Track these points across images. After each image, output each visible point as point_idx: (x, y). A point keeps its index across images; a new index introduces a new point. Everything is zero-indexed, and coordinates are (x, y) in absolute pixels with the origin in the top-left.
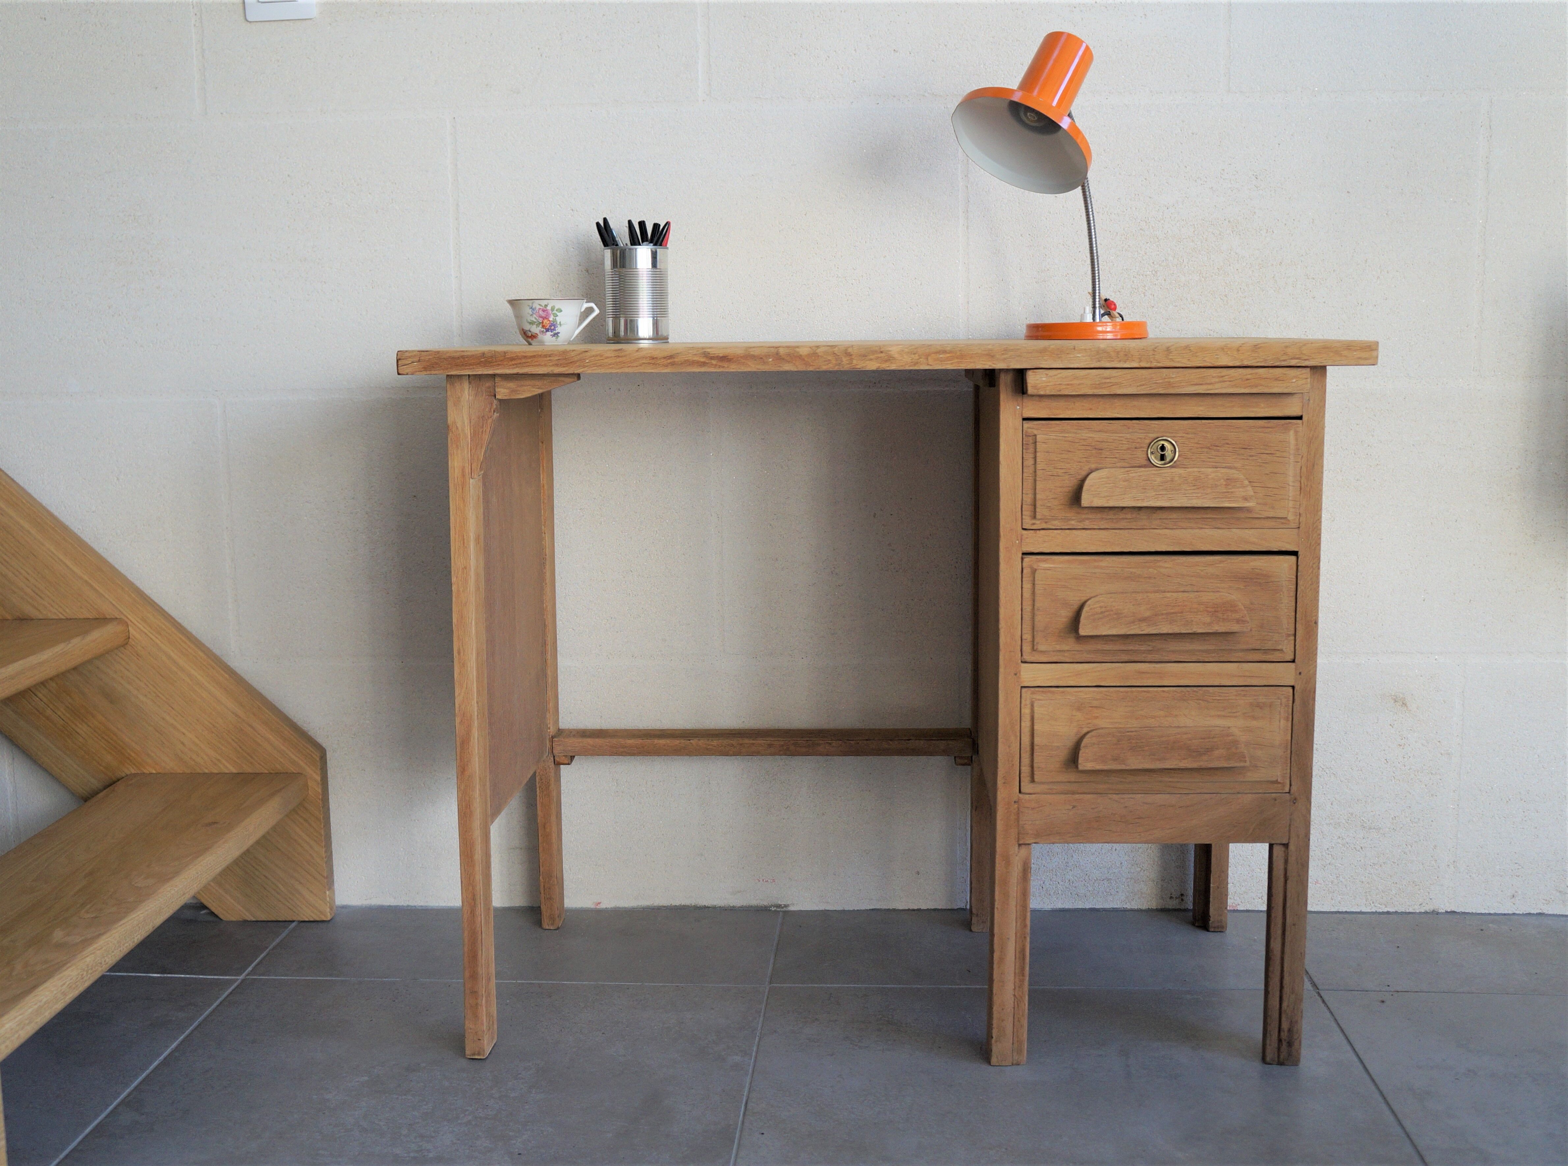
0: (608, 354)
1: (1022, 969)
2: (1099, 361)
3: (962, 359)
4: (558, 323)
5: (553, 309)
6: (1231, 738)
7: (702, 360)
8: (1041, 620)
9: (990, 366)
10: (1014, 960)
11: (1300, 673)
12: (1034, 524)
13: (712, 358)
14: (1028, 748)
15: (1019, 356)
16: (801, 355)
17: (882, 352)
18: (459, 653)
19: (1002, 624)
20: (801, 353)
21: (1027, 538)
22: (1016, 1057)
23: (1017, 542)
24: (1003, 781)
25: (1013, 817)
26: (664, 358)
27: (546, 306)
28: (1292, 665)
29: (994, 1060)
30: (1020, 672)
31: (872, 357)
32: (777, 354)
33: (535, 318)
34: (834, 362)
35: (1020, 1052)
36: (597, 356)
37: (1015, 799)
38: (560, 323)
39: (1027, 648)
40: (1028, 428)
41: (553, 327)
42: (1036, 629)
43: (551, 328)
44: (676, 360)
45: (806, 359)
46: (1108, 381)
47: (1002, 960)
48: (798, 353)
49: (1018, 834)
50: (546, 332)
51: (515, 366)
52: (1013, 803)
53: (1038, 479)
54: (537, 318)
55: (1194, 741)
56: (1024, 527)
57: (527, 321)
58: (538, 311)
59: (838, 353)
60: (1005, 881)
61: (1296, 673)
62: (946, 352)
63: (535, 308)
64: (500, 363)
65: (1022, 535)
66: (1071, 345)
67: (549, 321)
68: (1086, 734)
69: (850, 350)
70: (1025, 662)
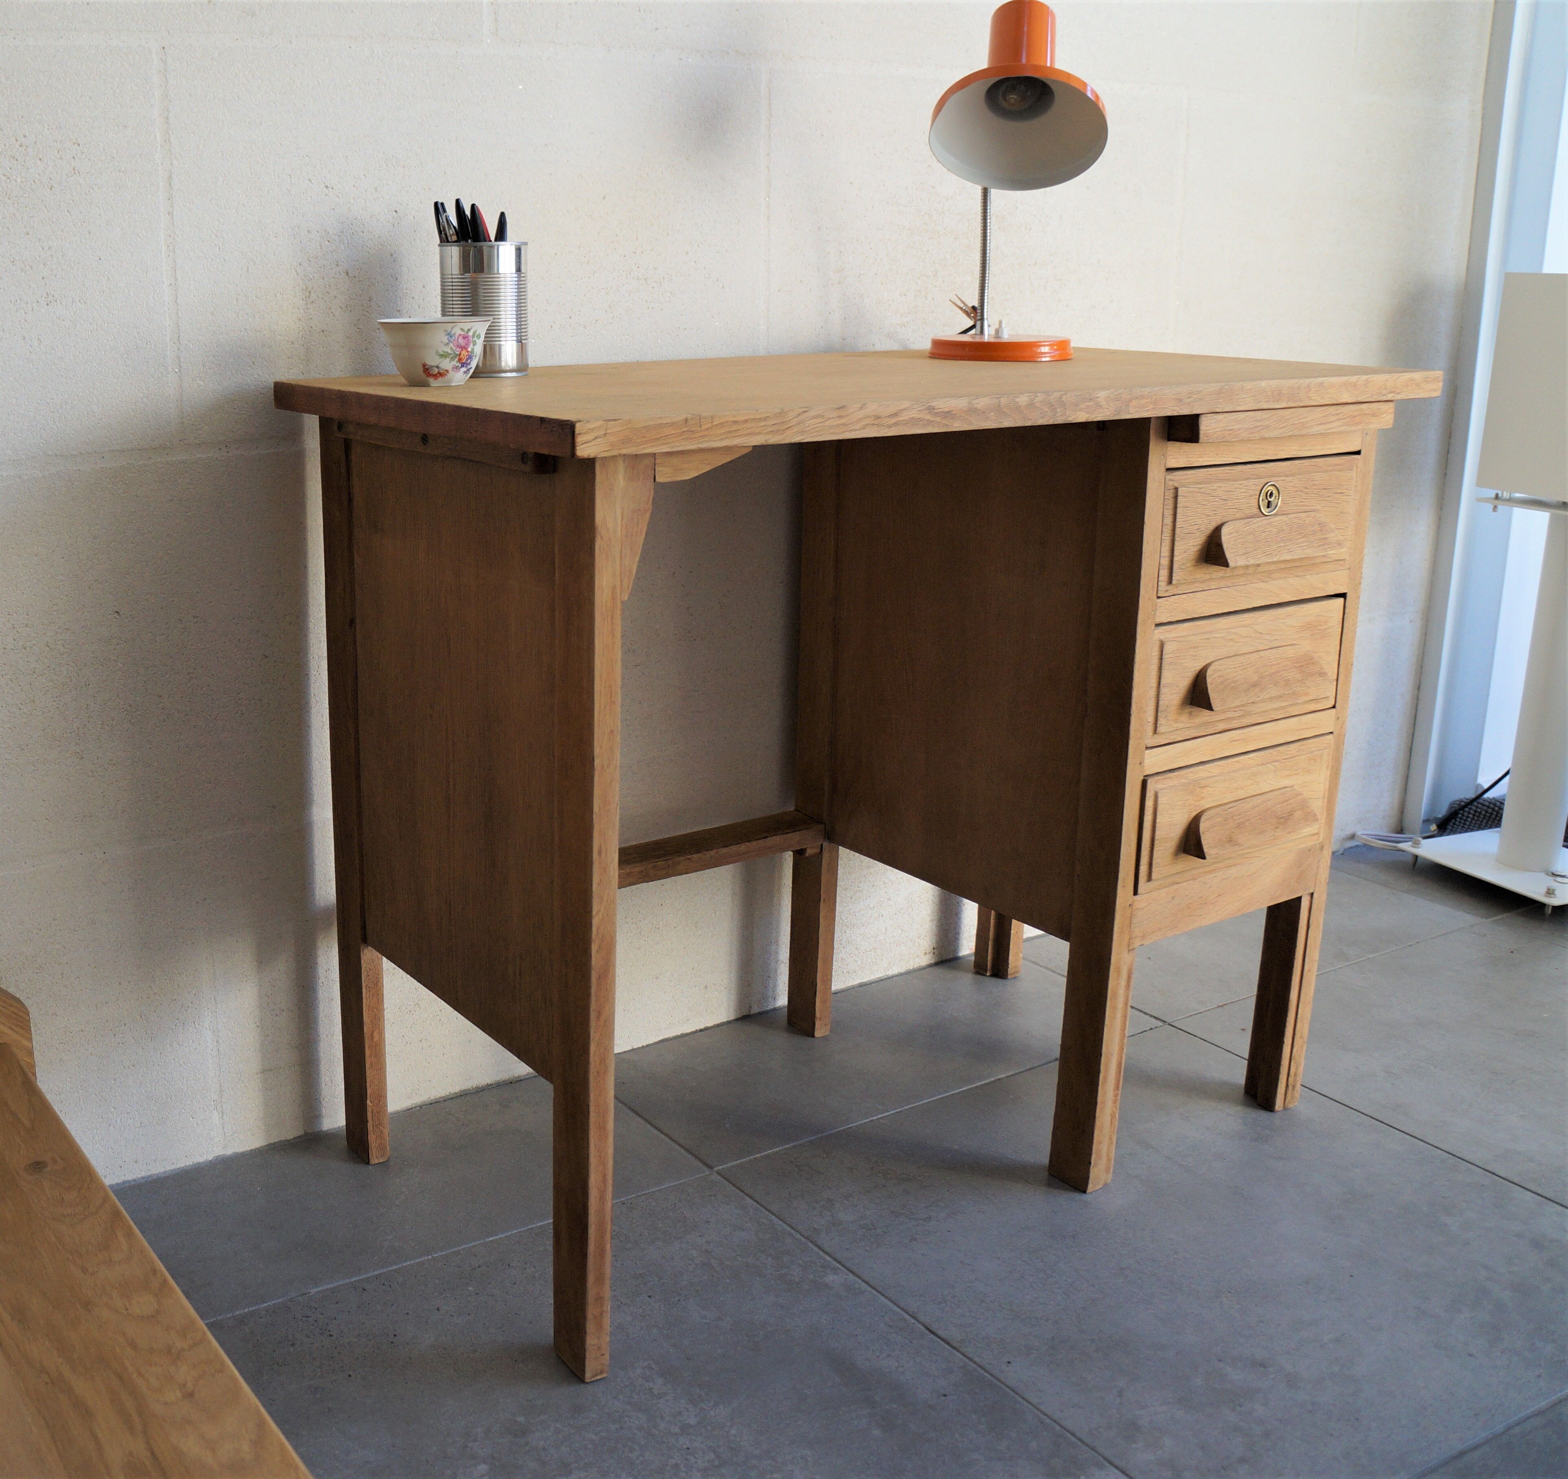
1: (1118, 1081)
3: (1156, 404)
4: (474, 354)
5: (473, 335)
6: (1300, 797)
8: (1165, 698)
11: (1338, 718)
12: (1167, 590)
13: (936, 414)
14: (1148, 844)
18: (600, 853)
19: (1135, 709)
21: (1160, 607)
22: (1105, 1176)
23: (1152, 612)
24: (1122, 888)
25: (1127, 922)
27: (469, 330)
28: (1334, 710)
29: (1089, 1191)
30: (1144, 760)
33: (451, 348)
34: (1049, 414)
35: (1108, 1171)
37: (1132, 902)
39: (1151, 733)
40: (1171, 480)
41: (469, 361)
42: (1160, 709)
43: (467, 362)
44: (900, 419)
45: (1024, 411)
46: (1259, 424)
48: (1017, 403)
49: (1129, 939)
50: (461, 367)
52: (1129, 907)
53: (1177, 539)
54: (454, 348)
55: (1277, 806)
56: (1159, 595)
57: (437, 352)
58: (458, 339)
59: (1053, 403)
60: (1115, 994)
61: (1336, 718)
62: (1145, 397)
63: (455, 334)
64: (706, 432)
65: (1157, 605)
66: (1239, 385)
67: (468, 351)
68: (1196, 819)
69: (1064, 398)
70: (1148, 748)
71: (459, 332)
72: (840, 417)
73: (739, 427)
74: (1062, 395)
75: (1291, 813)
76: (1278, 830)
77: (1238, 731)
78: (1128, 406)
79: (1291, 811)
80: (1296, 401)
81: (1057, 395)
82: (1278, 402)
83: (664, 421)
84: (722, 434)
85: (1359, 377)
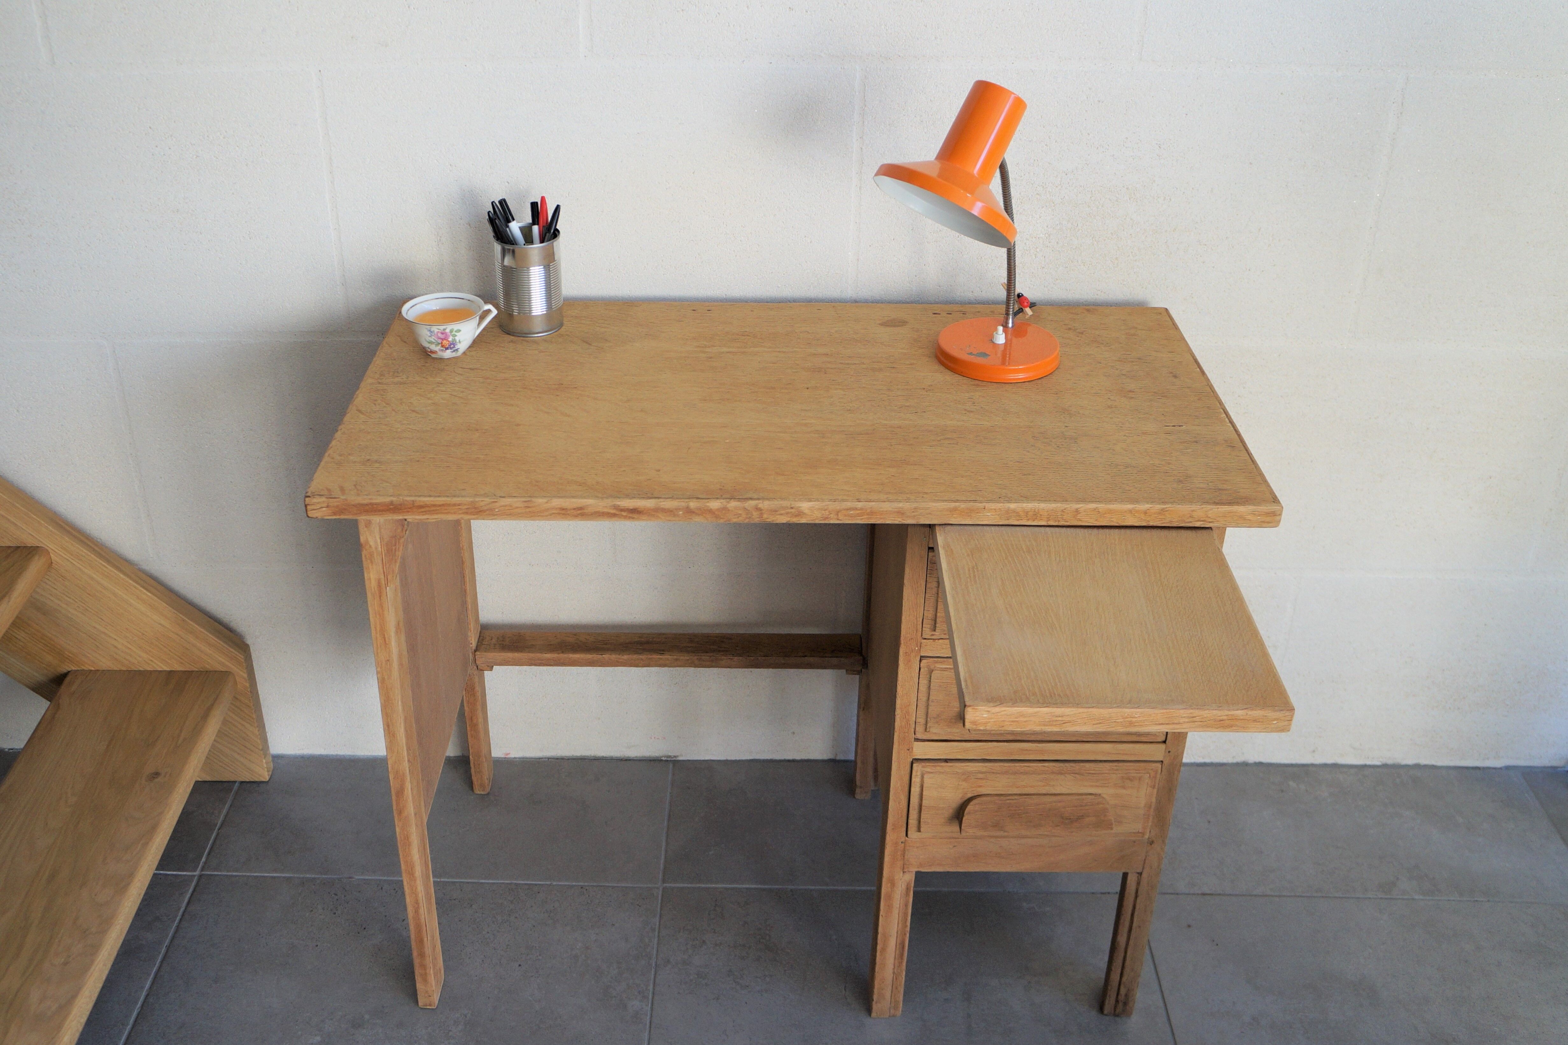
1: (902, 955)
2: (1008, 520)
3: (872, 515)
4: (458, 341)
5: (451, 331)
6: (1102, 805)
7: (613, 511)
8: (934, 710)
9: (900, 522)
10: (894, 950)
11: (1169, 752)
12: (933, 635)
13: (622, 510)
14: (917, 807)
15: (930, 514)
16: (711, 509)
17: (792, 508)
19: (898, 712)
20: (712, 507)
21: (926, 645)
22: (892, 1011)
23: (917, 648)
24: (893, 828)
25: (899, 853)
26: (574, 509)
27: (444, 330)
28: (1163, 746)
29: (874, 1014)
30: (912, 748)
31: (783, 512)
32: (687, 507)
33: (434, 339)
34: (744, 516)
35: (896, 1008)
36: (506, 506)
37: (903, 840)
38: (459, 341)
39: (920, 729)
40: (934, 556)
41: (452, 346)
42: (929, 715)
43: (450, 346)
44: (585, 511)
45: (716, 513)
47: (884, 949)
48: (708, 507)
49: (904, 865)
50: (446, 350)
52: (900, 843)
53: (940, 599)
54: (436, 339)
55: (1069, 808)
56: (923, 636)
57: (426, 339)
58: (437, 334)
59: (748, 509)
60: (889, 897)
61: (1165, 752)
62: (856, 509)
63: (434, 331)
64: (409, 510)
65: (921, 643)
66: (981, 505)
67: (449, 341)
68: (970, 800)
69: (760, 506)
70: (917, 740)
71: (436, 331)
72: (528, 507)
73: (438, 508)
75: (1081, 818)
76: (1059, 828)
78: (837, 515)
79: (1083, 816)
80: (1059, 521)
81: (753, 503)
82: (1034, 520)
83: (374, 501)
84: (422, 512)
85: (1151, 506)
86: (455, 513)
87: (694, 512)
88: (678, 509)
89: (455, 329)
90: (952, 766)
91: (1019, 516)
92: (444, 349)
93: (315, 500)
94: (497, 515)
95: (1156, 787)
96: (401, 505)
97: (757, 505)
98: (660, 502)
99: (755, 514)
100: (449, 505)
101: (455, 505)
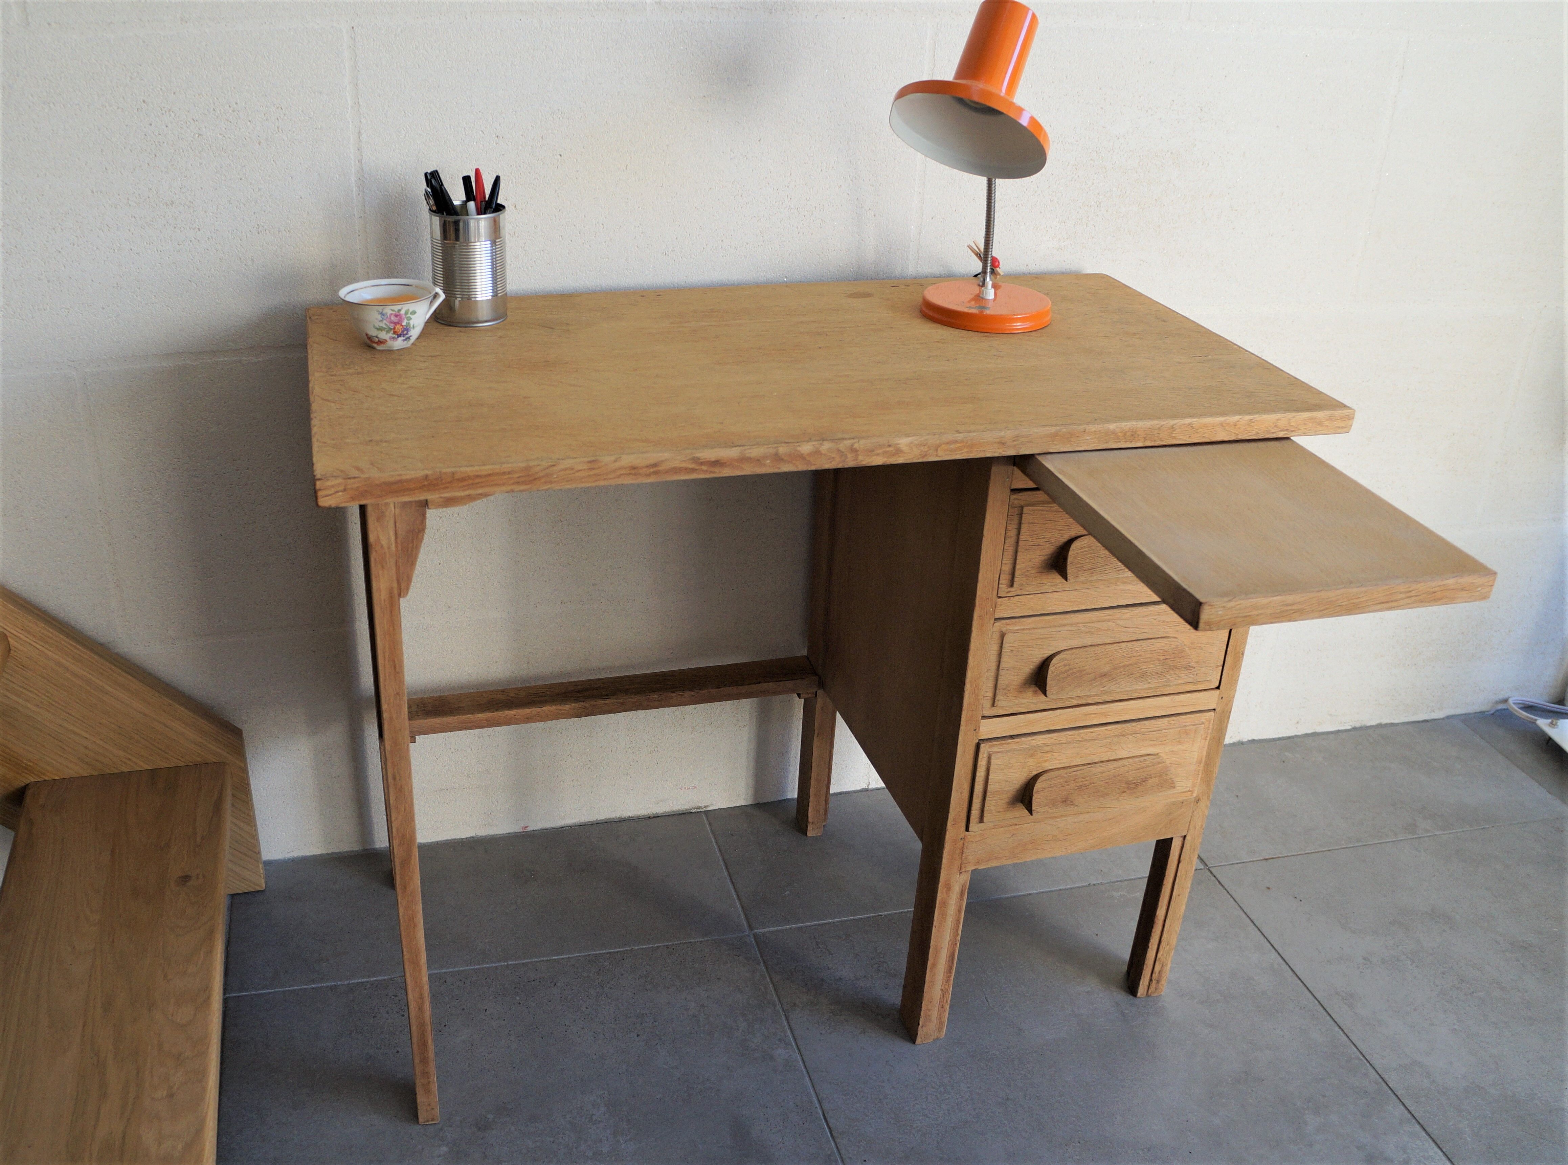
0: (580, 467)
1: (950, 967)
2: (1107, 443)
3: (973, 448)
4: (412, 326)
5: (406, 313)
6: (1161, 765)
7: (691, 466)
8: (1004, 679)
9: (1000, 453)
11: (1222, 698)
12: (1009, 592)
13: (702, 464)
14: (980, 794)
15: (1030, 442)
16: (802, 454)
17: (890, 446)
20: (802, 452)
21: (1001, 605)
22: (937, 1035)
23: (991, 609)
24: (953, 823)
25: (958, 852)
26: (647, 467)
27: (399, 310)
28: (1217, 692)
29: (918, 1042)
30: (978, 727)
31: (878, 452)
32: (776, 454)
33: (386, 324)
34: (838, 459)
35: (940, 1030)
36: (566, 469)
37: (962, 837)
38: (413, 326)
39: (987, 704)
40: (1015, 499)
41: (405, 332)
42: (999, 687)
43: (403, 333)
44: (660, 468)
45: (808, 458)
47: (934, 966)
48: (799, 452)
49: (961, 864)
50: (398, 337)
51: (466, 488)
52: (960, 840)
53: (1020, 549)
54: (388, 324)
55: (1130, 773)
56: (999, 596)
57: (374, 327)
58: (390, 318)
59: (843, 450)
60: (944, 904)
61: (1219, 698)
62: (955, 442)
63: (386, 314)
64: (448, 485)
65: (996, 603)
66: (1081, 428)
67: (402, 326)
68: (1036, 778)
69: (856, 446)
70: (984, 717)
71: (390, 312)
72: (592, 469)
73: (483, 480)
74: (855, 443)
75: (1145, 780)
76: (1124, 794)
77: (1095, 707)
78: (937, 450)
79: (1145, 778)
80: (1155, 441)
81: (848, 443)
82: (1131, 442)
83: (404, 478)
84: (464, 486)
85: (1241, 417)
86: (504, 484)
87: (783, 460)
88: (765, 457)
89: (411, 311)
90: (1018, 742)
91: (1118, 438)
92: (396, 336)
93: (329, 483)
94: (555, 482)
95: (1208, 739)
96: (437, 479)
97: (852, 445)
98: (746, 449)
99: (850, 456)
100: (497, 474)
101: (504, 473)
